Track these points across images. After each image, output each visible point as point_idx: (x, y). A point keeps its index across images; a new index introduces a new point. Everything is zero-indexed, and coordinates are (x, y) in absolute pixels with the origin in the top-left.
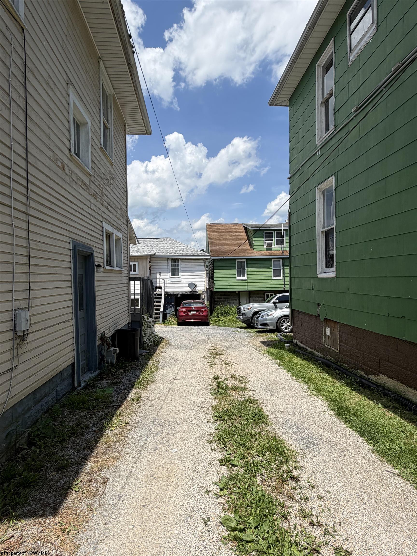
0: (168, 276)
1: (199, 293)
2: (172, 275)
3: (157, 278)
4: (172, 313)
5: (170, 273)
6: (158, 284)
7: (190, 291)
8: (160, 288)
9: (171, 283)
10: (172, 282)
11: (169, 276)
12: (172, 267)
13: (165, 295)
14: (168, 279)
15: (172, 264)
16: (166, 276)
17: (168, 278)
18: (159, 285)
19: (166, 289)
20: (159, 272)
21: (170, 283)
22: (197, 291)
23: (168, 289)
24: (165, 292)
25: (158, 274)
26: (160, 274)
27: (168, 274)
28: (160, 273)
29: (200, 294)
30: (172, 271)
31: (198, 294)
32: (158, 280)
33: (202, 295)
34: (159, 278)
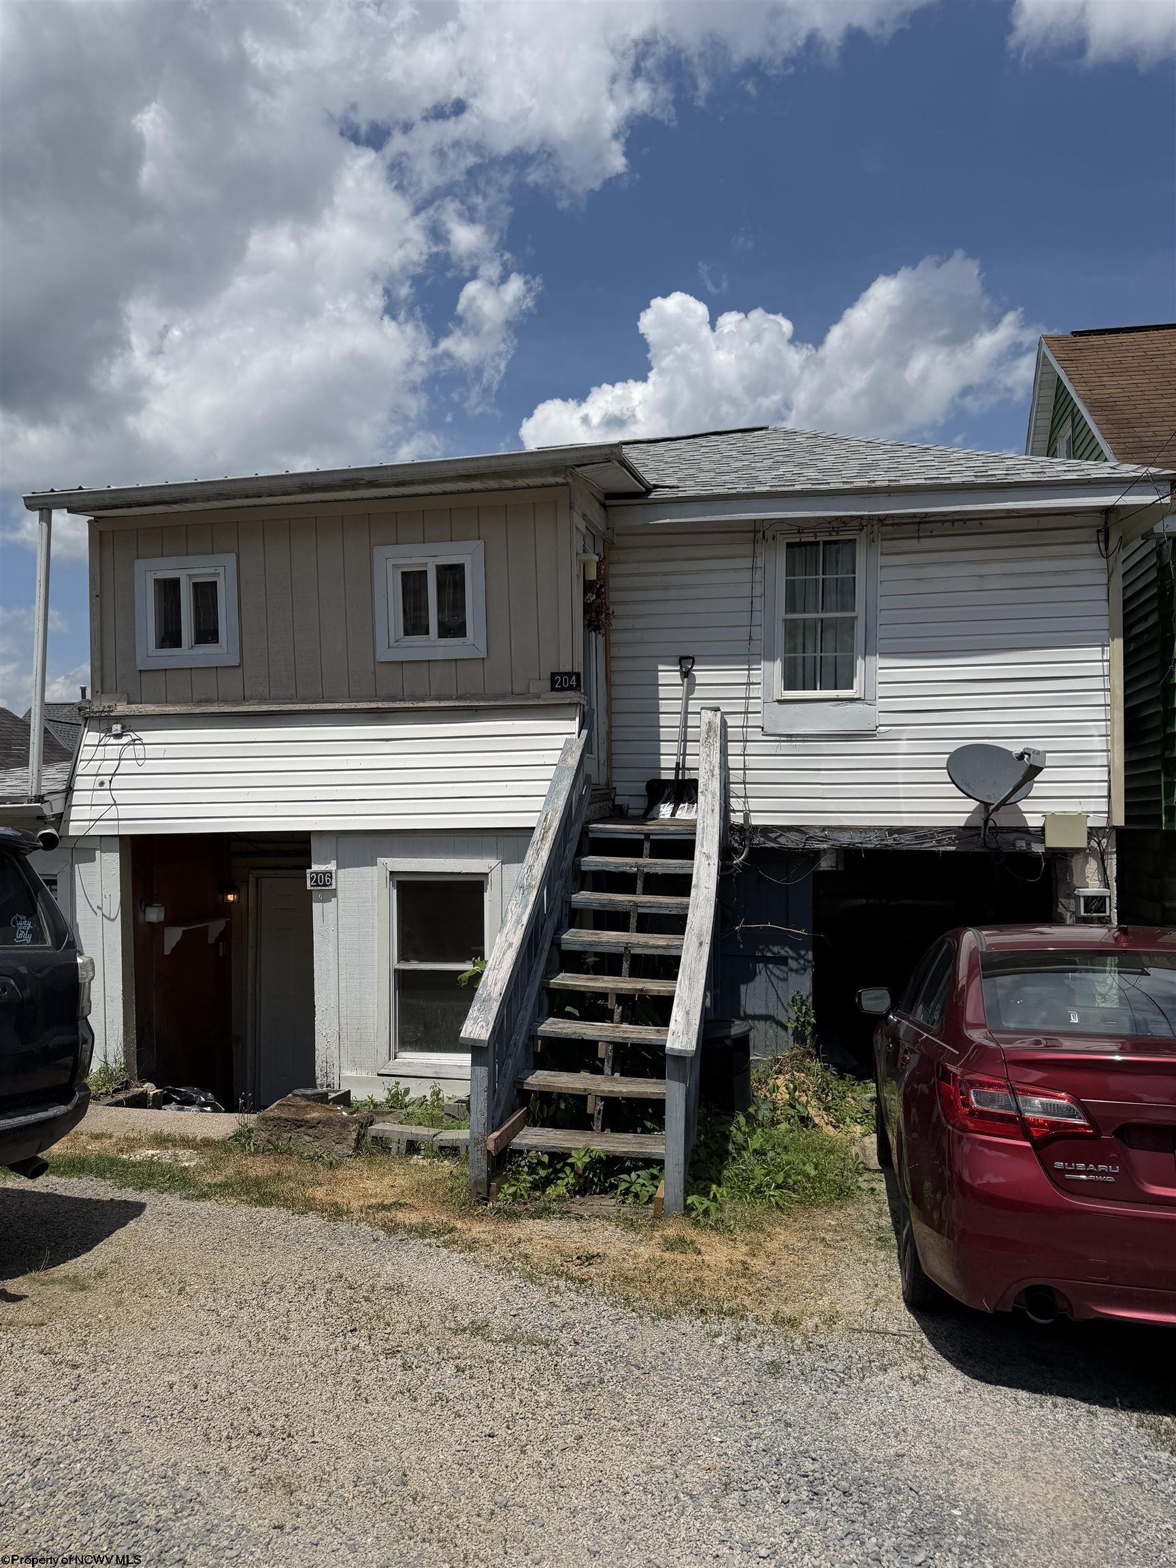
0: (756, 691)
1: (1054, 840)
2: (789, 686)
3: (664, 706)
4: (790, 1017)
5: (777, 667)
6: (668, 761)
7: (960, 820)
8: (685, 791)
9: (786, 747)
10: (790, 737)
11: (768, 689)
12: (791, 607)
13: (726, 852)
14: (754, 720)
15: (790, 586)
16: (741, 692)
17: (754, 705)
18: (678, 768)
19: (735, 804)
20: (682, 660)
21: (772, 747)
22: (1034, 821)
23: (753, 804)
24: (728, 829)
25: (669, 675)
26: (686, 674)
27: (756, 676)
28: (686, 664)
29: (1061, 858)
30: (790, 648)
31: (1038, 848)
32: (669, 723)
33: (1076, 862)
34: (677, 706)
